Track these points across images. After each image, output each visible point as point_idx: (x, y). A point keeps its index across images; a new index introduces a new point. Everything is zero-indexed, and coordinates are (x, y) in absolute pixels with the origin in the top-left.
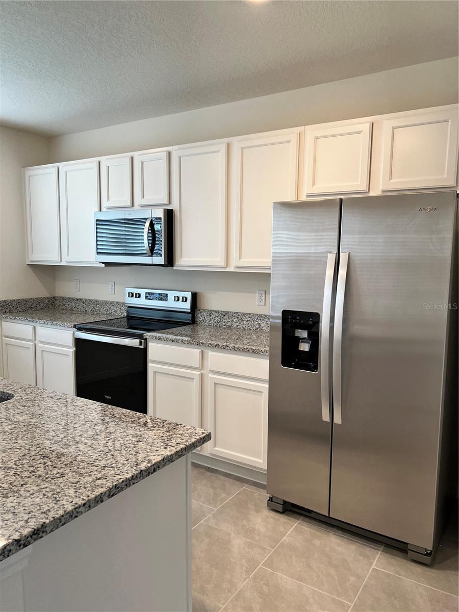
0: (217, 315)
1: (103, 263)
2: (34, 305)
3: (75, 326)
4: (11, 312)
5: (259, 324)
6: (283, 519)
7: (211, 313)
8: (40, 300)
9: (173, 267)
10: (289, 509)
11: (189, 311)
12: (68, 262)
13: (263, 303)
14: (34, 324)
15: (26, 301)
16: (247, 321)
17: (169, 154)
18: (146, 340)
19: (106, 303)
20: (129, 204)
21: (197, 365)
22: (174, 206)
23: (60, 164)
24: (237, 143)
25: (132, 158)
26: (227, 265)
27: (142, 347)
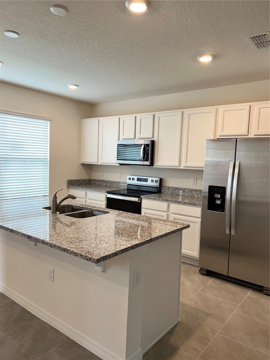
0: (172, 189)
1: (119, 164)
2: (82, 182)
3: (107, 192)
4: (73, 185)
5: (193, 194)
6: (206, 278)
7: (169, 188)
8: (85, 181)
9: (153, 166)
10: (209, 273)
11: (159, 187)
12: (101, 163)
13: (195, 184)
14: (86, 191)
15: (79, 180)
16: (187, 192)
17: (154, 115)
18: (141, 198)
19: (117, 182)
20: (133, 137)
21: (166, 210)
22: (155, 139)
23: (100, 118)
24: (187, 112)
25: (136, 117)
26: (180, 166)
27: (139, 202)
